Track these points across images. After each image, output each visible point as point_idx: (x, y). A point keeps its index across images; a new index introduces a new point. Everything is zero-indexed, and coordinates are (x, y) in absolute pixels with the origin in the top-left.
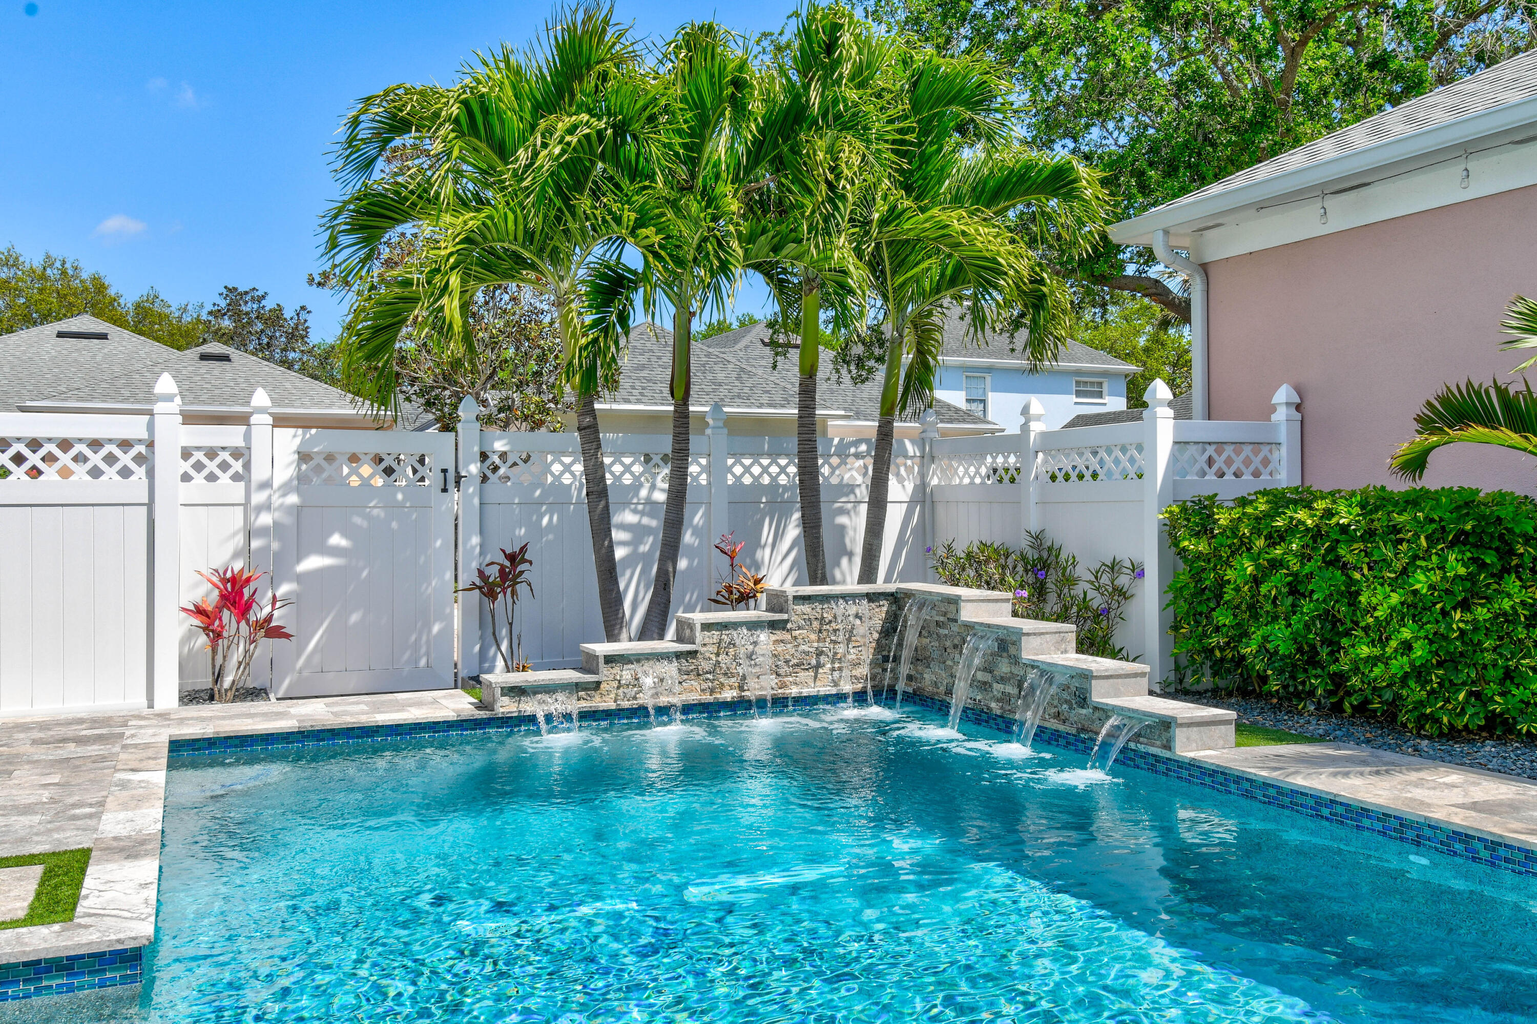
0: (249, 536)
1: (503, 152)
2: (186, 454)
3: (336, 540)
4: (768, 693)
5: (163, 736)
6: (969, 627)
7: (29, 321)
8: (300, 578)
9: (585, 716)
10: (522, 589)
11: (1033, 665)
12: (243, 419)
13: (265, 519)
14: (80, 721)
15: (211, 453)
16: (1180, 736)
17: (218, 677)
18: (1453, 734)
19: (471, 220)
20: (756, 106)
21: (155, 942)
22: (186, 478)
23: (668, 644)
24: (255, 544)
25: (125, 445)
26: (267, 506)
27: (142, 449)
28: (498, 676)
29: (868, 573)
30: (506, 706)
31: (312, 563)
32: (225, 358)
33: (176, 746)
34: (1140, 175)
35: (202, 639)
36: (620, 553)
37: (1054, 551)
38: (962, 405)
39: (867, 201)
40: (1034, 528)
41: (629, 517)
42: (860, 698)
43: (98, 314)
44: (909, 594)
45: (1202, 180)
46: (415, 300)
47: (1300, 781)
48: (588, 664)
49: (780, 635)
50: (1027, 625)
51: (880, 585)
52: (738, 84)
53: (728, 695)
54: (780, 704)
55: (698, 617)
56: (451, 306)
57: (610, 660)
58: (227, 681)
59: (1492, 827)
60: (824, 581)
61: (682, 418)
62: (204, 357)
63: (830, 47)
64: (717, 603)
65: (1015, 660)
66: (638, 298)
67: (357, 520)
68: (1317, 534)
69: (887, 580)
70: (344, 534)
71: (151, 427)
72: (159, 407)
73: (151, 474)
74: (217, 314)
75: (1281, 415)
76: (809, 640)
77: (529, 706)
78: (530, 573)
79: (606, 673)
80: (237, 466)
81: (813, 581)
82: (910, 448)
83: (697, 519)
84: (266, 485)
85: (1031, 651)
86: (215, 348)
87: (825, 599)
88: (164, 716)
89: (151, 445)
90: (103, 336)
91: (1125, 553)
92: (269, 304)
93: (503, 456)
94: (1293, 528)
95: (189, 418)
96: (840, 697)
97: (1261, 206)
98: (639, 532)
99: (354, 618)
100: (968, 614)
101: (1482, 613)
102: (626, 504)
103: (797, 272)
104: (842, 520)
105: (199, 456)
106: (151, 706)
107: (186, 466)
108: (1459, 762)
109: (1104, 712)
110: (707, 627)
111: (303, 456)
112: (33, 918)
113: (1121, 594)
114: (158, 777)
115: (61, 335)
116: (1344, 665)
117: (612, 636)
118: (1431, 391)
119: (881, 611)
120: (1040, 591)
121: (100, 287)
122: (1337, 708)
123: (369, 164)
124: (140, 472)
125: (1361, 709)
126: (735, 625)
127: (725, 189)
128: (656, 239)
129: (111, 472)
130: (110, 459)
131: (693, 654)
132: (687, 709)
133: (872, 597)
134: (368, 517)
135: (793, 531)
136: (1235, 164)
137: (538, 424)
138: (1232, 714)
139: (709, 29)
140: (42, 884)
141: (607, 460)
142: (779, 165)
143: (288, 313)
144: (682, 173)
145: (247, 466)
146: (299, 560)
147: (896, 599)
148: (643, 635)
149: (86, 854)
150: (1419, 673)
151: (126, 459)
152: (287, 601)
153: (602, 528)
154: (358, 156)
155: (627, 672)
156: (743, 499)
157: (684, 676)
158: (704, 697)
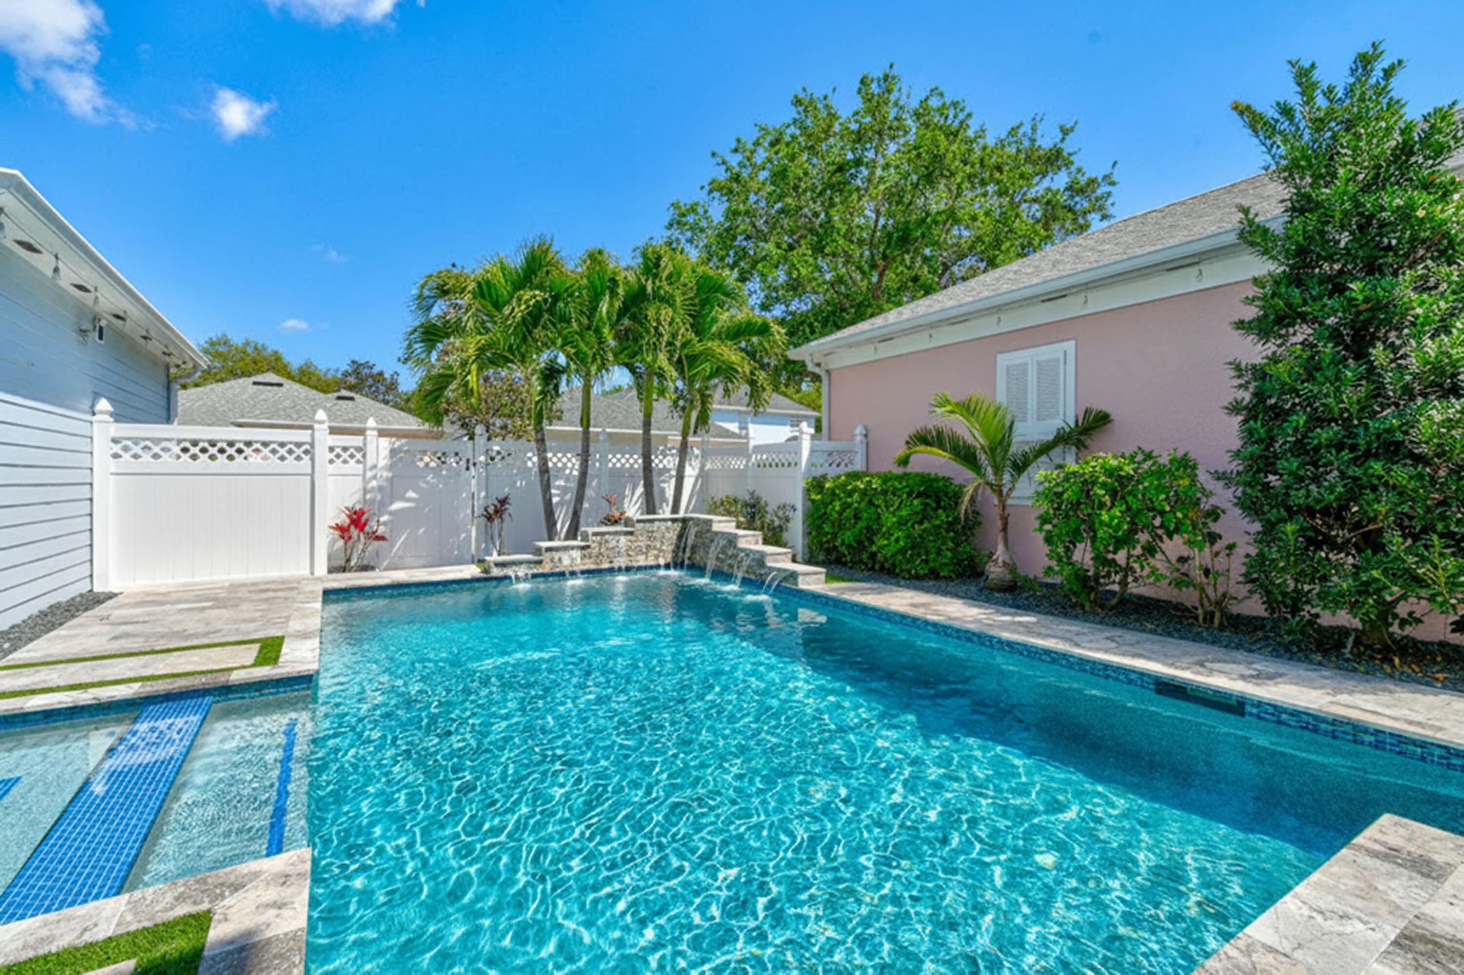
0: (365, 491)
1: (498, 306)
2: (331, 449)
3: (411, 494)
4: (623, 566)
5: (319, 588)
6: (716, 533)
7: (234, 374)
8: (391, 513)
9: (535, 576)
10: (506, 516)
11: (742, 550)
12: (361, 432)
13: (374, 483)
14: (273, 582)
15: (345, 449)
16: (800, 579)
17: (348, 560)
18: (918, 577)
19: (483, 339)
20: (621, 291)
21: (318, 672)
22: (331, 461)
23: (577, 542)
24: (368, 496)
25: (299, 445)
26: (375, 477)
27: (307, 447)
28: (495, 557)
29: (675, 509)
30: (496, 572)
31: (397, 506)
32: (351, 399)
33: (326, 593)
34: (811, 325)
35: (341, 543)
36: (555, 500)
37: (758, 500)
38: (737, 431)
39: (674, 336)
40: (751, 489)
41: (561, 483)
42: (667, 566)
43: (278, 372)
44: (691, 519)
45: (839, 328)
46: (453, 377)
47: (847, 596)
48: (538, 551)
49: (630, 538)
50: (741, 532)
51: (681, 514)
52: (613, 281)
53: (606, 565)
54: (628, 569)
55: (591, 530)
56: (472, 379)
57: (549, 549)
58: (353, 563)
59: (918, 613)
60: (654, 513)
61: (586, 433)
62: (340, 398)
63: (657, 265)
64: (603, 523)
65: (735, 547)
66: (564, 377)
67: (423, 485)
68: (864, 493)
69: (686, 512)
70: (415, 491)
71: (312, 435)
72: (316, 426)
73: (312, 459)
74: (346, 374)
75: (858, 439)
76: (643, 542)
77: (510, 572)
78: (510, 509)
79: (546, 556)
80: (359, 456)
81: (648, 513)
82: (696, 451)
83: (594, 484)
84: (375, 467)
85: (742, 544)
86: (344, 393)
87: (651, 521)
88: (320, 579)
89: (312, 445)
90: (280, 385)
91: (789, 501)
92: (375, 370)
93: (499, 453)
94: (855, 490)
95: (333, 431)
96: (658, 567)
97: (850, 346)
98: (564, 490)
99: (421, 531)
100: (716, 527)
101: (926, 525)
102: (557, 478)
103: (641, 368)
104: (663, 485)
105: (338, 450)
106: (312, 573)
107: (332, 456)
108: (916, 588)
109: (771, 569)
110: (595, 534)
111: (393, 452)
112: (257, 663)
113: (787, 520)
114: (318, 605)
115: (255, 383)
116: (874, 549)
117: (551, 539)
118: (912, 431)
119: (678, 526)
120: (753, 517)
121: (277, 357)
122: (872, 569)
123: (429, 309)
124: (306, 458)
125: (882, 568)
126: (609, 533)
127: (606, 331)
128: (573, 351)
129: (291, 458)
130: (290, 452)
131: (588, 547)
132: (583, 572)
133: (674, 521)
134: (428, 483)
135: (640, 490)
136: (853, 322)
137: (519, 437)
138: (824, 570)
139: (600, 252)
140: (260, 652)
141: (549, 455)
142: (634, 318)
143: (387, 376)
144: (585, 321)
145: (364, 456)
146: (391, 503)
147: (684, 521)
148: (567, 538)
149: (283, 638)
150: (902, 551)
151: (299, 452)
152: (385, 524)
153: (546, 487)
154: (424, 304)
155: (556, 555)
156: (616, 475)
157: (583, 557)
158: (593, 567)
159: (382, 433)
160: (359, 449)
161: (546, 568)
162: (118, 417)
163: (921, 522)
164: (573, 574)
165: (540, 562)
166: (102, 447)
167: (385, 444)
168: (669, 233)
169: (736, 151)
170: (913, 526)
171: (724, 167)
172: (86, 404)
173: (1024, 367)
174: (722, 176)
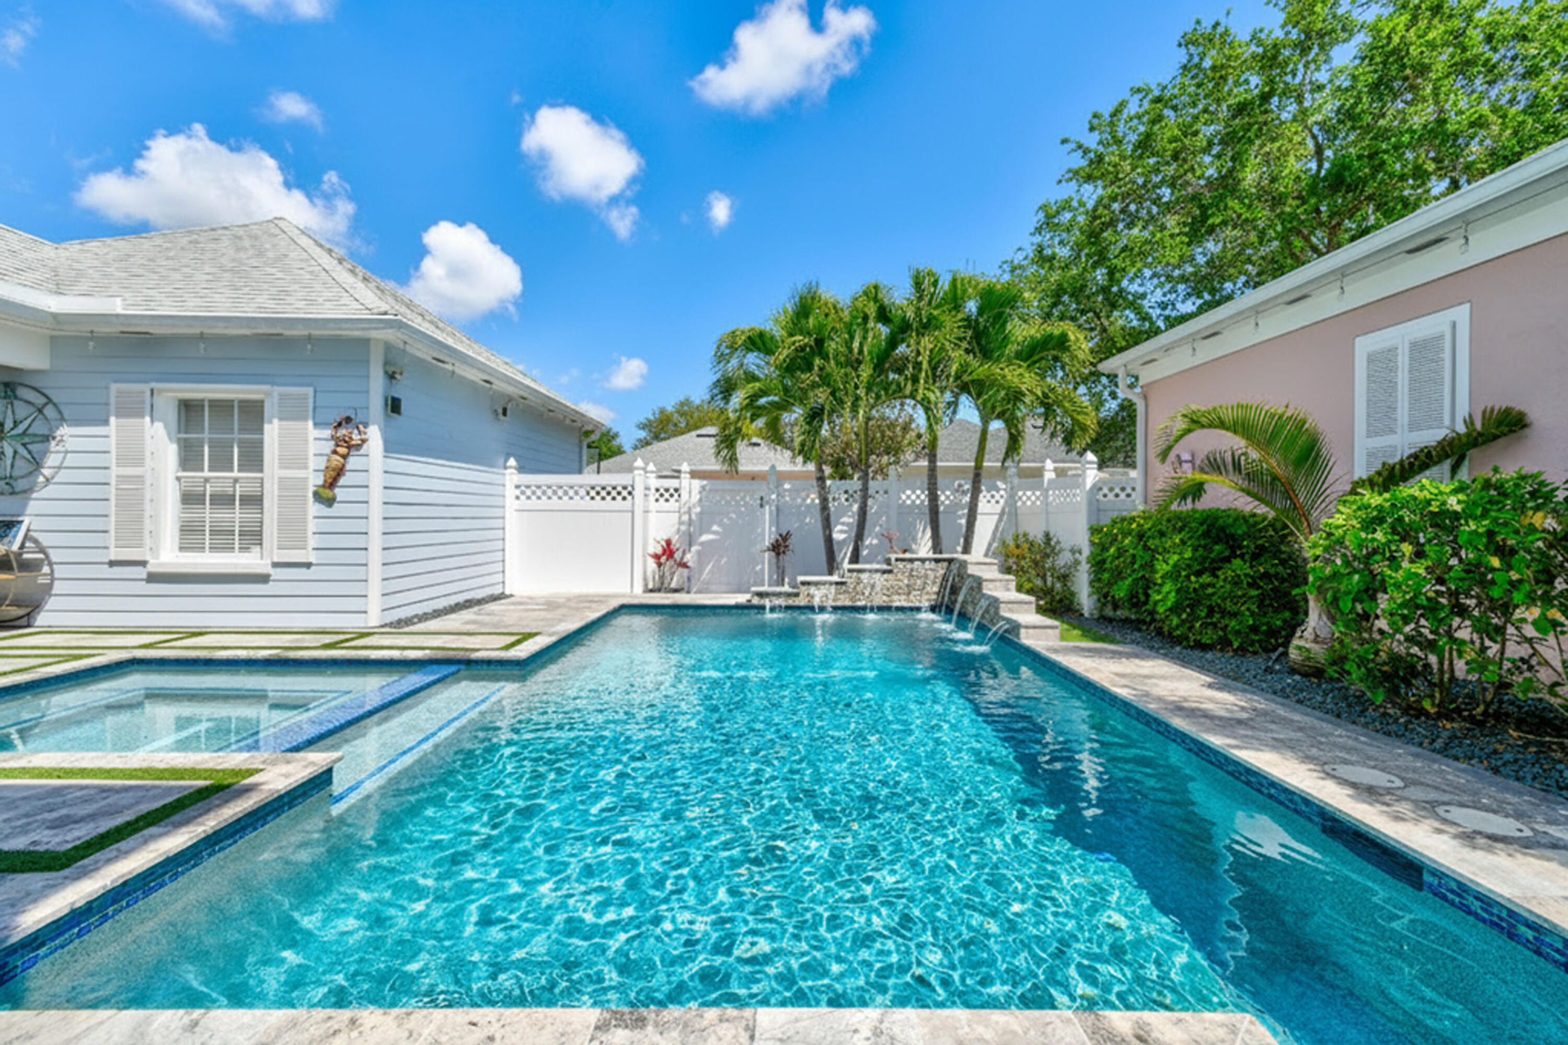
0: (680, 525)
3: (715, 528)
8: (702, 544)
9: (788, 608)
11: (985, 595)
13: (687, 518)
15: (667, 490)
17: (660, 584)
23: (835, 578)
24: (682, 529)
30: (756, 601)
31: (705, 538)
35: (655, 568)
42: (931, 610)
48: (798, 585)
49: (890, 576)
53: (859, 603)
54: (881, 609)
57: (806, 584)
58: (665, 586)
65: (981, 591)
67: (724, 520)
70: (719, 525)
76: (902, 580)
78: (791, 542)
79: (803, 590)
80: (676, 495)
84: (687, 504)
85: (988, 589)
87: (912, 560)
96: (918, 609)
105: (662, 491)
111: (702, 492)
119: (943, 568)
123: (725, 364)
131: (844, 583)
132: (836, 609)
133: (937, 561)
134: (729, 518)
145: (680, 495)
146: (701, 536)
148: (824, 574)
153: (827, 525)
154: (721, 358)
155: (813, 590)
156: (905, 511)
157: (838, 593)
158: (848, 603)
159: (694, 475)
160: (676, 490)
161: (801, 601)
162: (521, 469)
163: (1198, 574)
164: (822, 609)
165: (797, 595)
166: (511, 492)
167: (697, 484)
168: (1037, 239)
169: (1092, 129)
170: (1188, 577)
171: (1080, 153)
172: (501, 461)
173: (1393, 350)
174: (1079, 161)
